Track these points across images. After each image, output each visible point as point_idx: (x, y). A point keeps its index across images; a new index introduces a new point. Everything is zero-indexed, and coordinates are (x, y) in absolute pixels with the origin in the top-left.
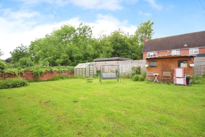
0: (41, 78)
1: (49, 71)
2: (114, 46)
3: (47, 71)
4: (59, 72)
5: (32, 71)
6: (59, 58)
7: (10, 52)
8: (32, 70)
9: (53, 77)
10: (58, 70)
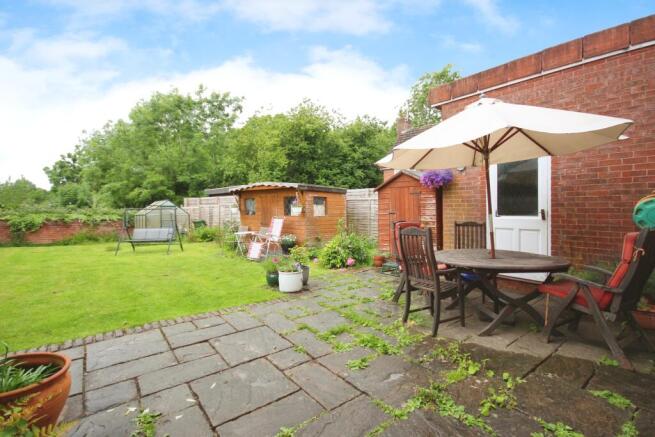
0: (32, 239)
1: (56, 222)
2: (292, 149)
3: (48, 220)
4: (85, 224)
5: (7, 220)
6: (139, 186)
7: (46, 169)
8: (8, 217)
9: (68, 237)
10: (83, 218)
